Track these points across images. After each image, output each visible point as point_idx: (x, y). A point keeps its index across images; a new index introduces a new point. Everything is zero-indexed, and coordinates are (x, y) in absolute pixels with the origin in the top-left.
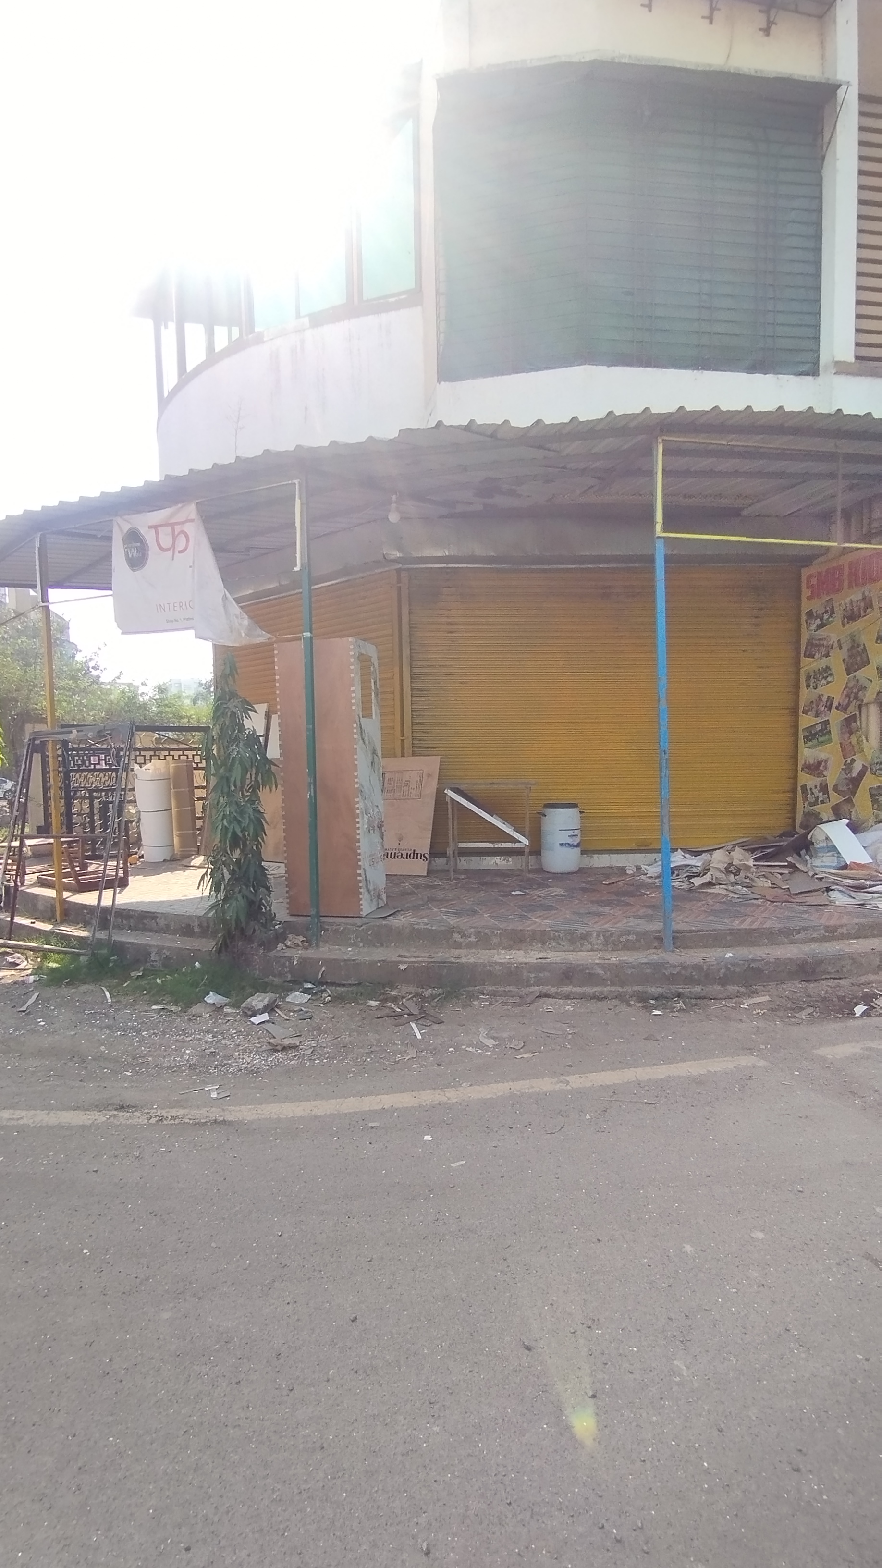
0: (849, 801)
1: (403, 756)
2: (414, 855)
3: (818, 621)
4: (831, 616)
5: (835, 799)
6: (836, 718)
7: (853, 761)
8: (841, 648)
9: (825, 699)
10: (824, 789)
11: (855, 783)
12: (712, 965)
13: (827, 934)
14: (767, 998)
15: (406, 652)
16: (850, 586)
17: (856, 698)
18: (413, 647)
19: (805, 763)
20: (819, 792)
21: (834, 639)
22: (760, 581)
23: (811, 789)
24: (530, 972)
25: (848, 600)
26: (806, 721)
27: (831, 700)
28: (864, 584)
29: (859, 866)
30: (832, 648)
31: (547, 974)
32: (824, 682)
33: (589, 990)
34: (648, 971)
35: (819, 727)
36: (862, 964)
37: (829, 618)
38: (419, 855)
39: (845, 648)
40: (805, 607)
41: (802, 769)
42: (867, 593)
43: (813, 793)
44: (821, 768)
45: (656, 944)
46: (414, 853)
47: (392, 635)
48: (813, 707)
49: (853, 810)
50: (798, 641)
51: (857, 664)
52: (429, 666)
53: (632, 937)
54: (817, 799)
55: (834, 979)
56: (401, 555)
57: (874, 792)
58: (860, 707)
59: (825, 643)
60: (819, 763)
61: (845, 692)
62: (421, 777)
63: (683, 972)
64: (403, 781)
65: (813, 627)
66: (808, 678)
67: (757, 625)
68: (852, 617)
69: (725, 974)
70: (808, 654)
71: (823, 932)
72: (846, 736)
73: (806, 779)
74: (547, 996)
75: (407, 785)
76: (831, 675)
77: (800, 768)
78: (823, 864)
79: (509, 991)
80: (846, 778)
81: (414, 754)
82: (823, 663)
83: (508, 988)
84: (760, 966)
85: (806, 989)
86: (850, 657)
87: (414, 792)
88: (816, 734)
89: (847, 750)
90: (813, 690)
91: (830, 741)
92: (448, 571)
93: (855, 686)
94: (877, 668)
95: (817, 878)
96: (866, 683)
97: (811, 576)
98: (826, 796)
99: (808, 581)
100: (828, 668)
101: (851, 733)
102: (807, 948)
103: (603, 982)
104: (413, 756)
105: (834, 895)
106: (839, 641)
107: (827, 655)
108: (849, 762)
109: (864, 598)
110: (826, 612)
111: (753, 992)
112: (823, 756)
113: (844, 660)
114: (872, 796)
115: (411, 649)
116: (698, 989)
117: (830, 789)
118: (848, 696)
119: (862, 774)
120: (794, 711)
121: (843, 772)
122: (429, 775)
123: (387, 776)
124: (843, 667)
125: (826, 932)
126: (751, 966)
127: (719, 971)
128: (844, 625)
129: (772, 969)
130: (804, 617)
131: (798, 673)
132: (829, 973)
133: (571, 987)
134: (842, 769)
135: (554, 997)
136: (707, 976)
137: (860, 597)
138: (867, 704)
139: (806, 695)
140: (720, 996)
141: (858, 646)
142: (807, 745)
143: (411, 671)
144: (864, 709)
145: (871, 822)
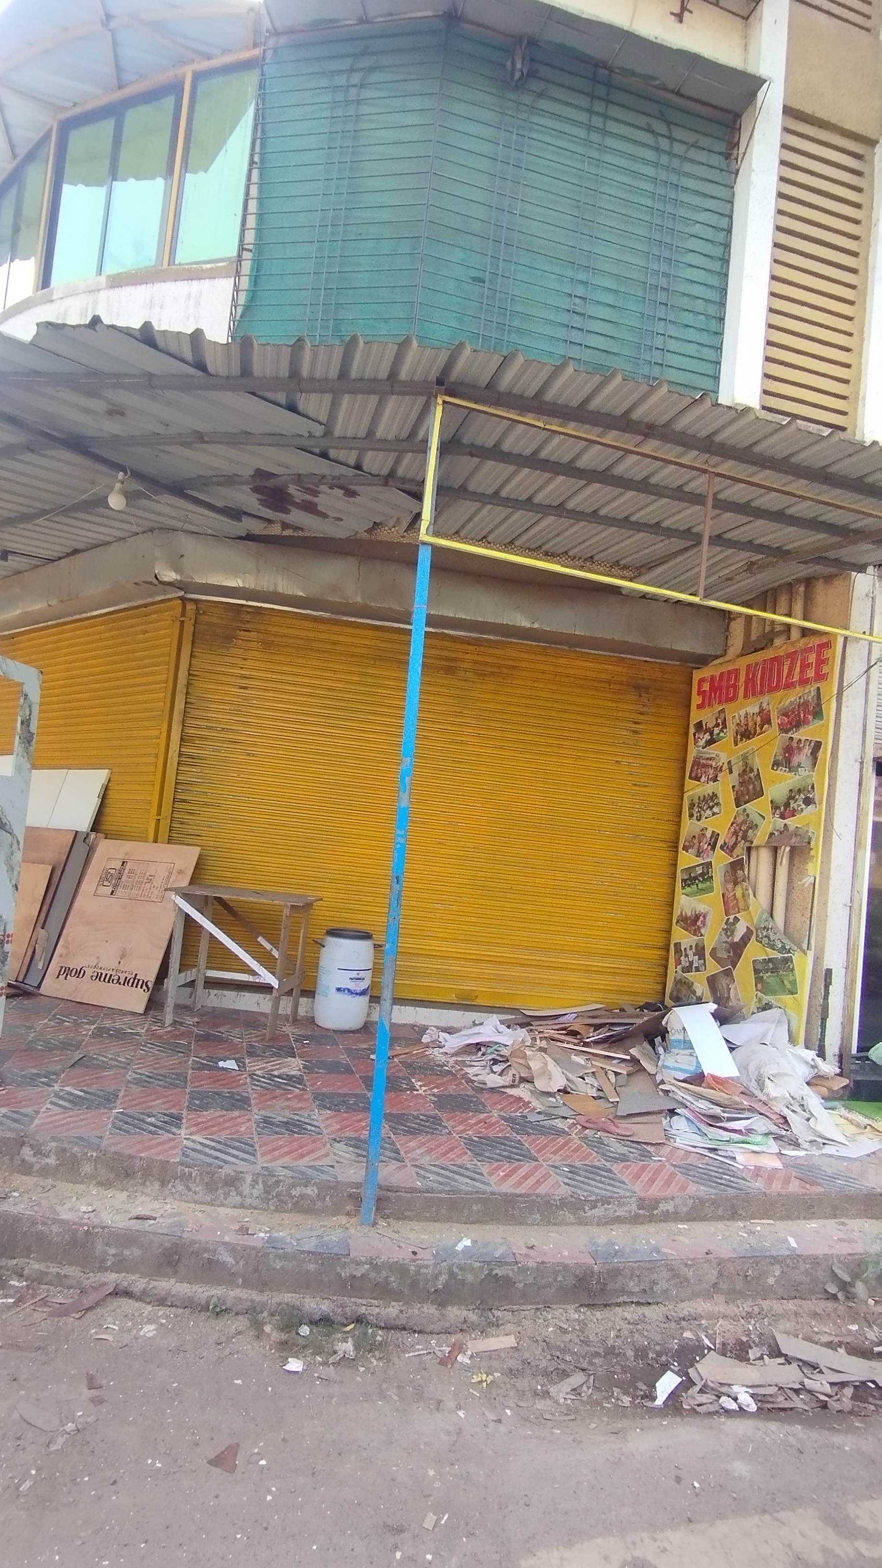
0: (728, 973)
1: (155, 841)
2: (134, 981)
3: (707, 736)
4: (721, 731)
5: (713, 966)
6: (720, 861)
7: (736, 920)
8: (731, 772)
9: (709, 834)
10: (700, 951)
11: (737, 949)
12: (427, 1267)
13: (642, 1212)
14: (509, 1341)
15: (180, 705)
16: (746, 696)
17: (744, 838)
18: (188, 700)
19: (681, 913)
20: (695, 955)
21: (723, 759)
22: (644, 679)
23: (685, 949)
24: (107, 1245)
25: (742, 713)
26: (687, 860)
27: (715, 836)
28: (762, 693)
29: (719, 1082)
30: (721, 770)
31: (136, 1252)
32: (709, 812)
33: (203, 1292)
34: (312, 1267)
35: (699, 870)
36: (687, 1280)
37: (719, 734)
38: (140, 983)
39: (736, 772)
40: (696, 716)
41: (678, 921)
42: (764, 706)
43: (687, 956)
44: (699, 923)
45: (349, 1208)
46: (134, 979)
47: (166, 682)
48: (694, 843)
49: (732, 986)
50: (684, 760)
51: (748, 794)
52: (208, 728)
53: (311, 1191)
54: (691, 963)
55: (638, 1304)
56: (179, 578)
57: (759, 967)
58: (749, 849)
59: (714, 764)
60: (697, 917)
61: (732, 830)
62: (171, 873)
63: (373, 1275)
64: (147, 875)
65: (702, 743)
66: (691, 806)
67: (635, 732)
68: (746, 734)
69: (446, 1285)
70: (693, 775)
71: (634, 1207)
72: (730, 886)
73: (682, 937)
74: (127, 1294)
75: (150, 881)
76: (718, 804)
77: (674, 921)
78: (677, 1065)
79: (66, 1276)
80: (726, 942)
81: (170, 841)
82: (708, 788)
83: (68, 1270)
84: (511, 1274)
85: (583, 1324)
86: (742, 784)
87: (156, 892)
88: (696, 878)
89: (730, 905)
90: (696, 822)
91: (711, 889)
92: (249, 610)
93: (744, 822)
94: (772, 802)
95: (662, 1090)
96: (757, 819)
97: (701, 681)
98: (702, 961)
99: (700, 687)
100: (714, 796)
101: (736, 883)
102: (602, 1237)
103: (227, 1277)
104: (168, 843)
105: (679, 1124)
106: (729, 762)
107: (715, 779)
108: (731, 920)
109: (762, 710)
110: (717, 725)
111: (491, 1324)
112: (701, 908)
113: (733, 787)
114: (756, 971)
115: (186, 703)
116: (392, 1310)
117: (707, 956)
118: (736, 833)
119: (745, 939)
120: (674, 846)
121: (723, 933)
122: (181, 872)
123: (128, 867)
124: (732, 796)
125: (639, 1209)
126: (494, 1272)
127: (436, 1276)
128: (736, 744)
129: (530, 1280)
130: (692, 730)
131: (682, 798)
132: (630, 1293)
133: (173, 1281)
134: (723, 929)
135: (139, 1299)
136: (414, 1285)
137: (756, 710)
138: (757, 847)
139: (688, 826)
140: (432, 1327)
141: (752, 770)
142: (684, 891)
143: (182, 730)
144: (754, 854)
145: (753, 1008)
